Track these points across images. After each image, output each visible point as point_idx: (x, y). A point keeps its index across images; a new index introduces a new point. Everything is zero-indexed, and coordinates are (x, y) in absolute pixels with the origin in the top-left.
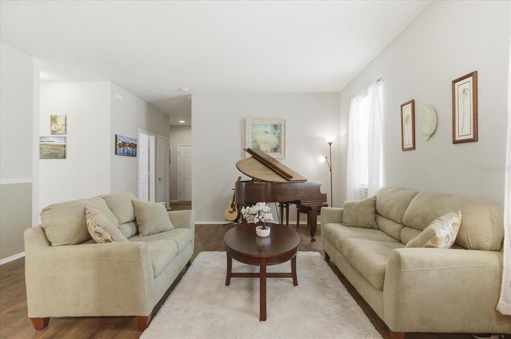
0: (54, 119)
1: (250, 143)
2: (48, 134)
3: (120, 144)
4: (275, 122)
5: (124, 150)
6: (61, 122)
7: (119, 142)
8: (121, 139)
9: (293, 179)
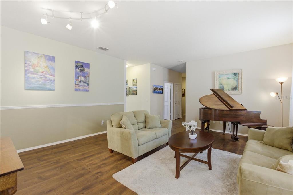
0: (134, 80)
1: (218, 85)
2: (132, 86)
3: (154, 89)
4: (235, 72)
5: (156, 91)
6: (135, 81)
7: (154, 88)
8: (155, 87)
9: (234, 108)
